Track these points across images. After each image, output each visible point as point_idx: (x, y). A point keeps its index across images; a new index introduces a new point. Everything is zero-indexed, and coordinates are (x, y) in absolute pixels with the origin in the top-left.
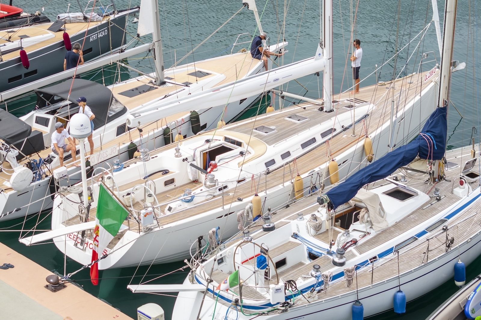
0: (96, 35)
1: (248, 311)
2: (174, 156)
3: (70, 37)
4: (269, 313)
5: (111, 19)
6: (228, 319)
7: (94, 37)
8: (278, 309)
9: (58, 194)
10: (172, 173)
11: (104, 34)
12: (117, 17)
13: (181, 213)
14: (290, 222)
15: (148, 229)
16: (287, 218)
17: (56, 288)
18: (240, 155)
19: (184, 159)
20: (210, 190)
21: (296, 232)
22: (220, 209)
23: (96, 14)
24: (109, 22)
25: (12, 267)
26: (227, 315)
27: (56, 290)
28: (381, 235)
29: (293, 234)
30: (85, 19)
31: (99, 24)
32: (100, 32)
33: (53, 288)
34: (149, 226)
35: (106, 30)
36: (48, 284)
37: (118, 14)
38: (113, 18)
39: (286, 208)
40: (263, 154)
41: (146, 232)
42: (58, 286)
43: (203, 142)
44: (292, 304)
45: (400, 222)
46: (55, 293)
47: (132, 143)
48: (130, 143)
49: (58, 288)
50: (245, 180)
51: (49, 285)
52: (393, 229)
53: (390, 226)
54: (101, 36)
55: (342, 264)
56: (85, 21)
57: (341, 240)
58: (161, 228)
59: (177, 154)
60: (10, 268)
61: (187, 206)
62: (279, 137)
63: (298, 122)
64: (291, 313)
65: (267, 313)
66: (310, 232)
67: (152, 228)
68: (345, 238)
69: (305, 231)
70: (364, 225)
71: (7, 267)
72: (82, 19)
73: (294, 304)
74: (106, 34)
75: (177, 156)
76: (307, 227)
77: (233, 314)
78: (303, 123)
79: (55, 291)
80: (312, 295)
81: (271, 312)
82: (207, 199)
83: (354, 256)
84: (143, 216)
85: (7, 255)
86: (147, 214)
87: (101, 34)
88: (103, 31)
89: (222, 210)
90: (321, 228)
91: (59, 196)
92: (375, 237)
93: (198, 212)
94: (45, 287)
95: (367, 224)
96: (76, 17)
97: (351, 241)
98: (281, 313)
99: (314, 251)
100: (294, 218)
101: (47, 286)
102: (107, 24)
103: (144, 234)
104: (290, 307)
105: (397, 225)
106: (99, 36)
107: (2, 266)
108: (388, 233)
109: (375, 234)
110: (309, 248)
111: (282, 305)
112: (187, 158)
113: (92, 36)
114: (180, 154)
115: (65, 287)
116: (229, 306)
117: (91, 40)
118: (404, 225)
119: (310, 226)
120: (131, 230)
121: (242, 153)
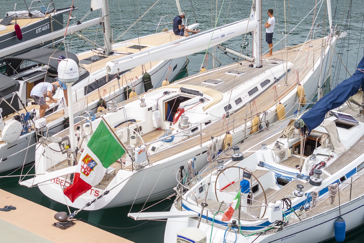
0: (41, 28)
1: (245, 232)
2: (140, 106)
3: (21, 28)
4: (266, 232)
5: (52, 15)
6: (227, 241)
7: (40, 30)
8: (274, 228)
9: (40, 144)
10: (139, 121)
11: (47, 28)
12: (57, 14)
13: (164, 152)
14: (255, 152)
15: (140, 167)
16: (251, 149)
17: (65, 225)
18: (200, 102)
19: (149, 108)
20: (185, 131)
21: (263, 161)
22: (198, 147)
23: (39, 11)
24: (50, 18)
25: (14, 208)
26: (225, 238)
27: (66, 227)
28: (342, 158)
29: (259, 163)
30: (30, 15)
31: (43, 19)
32: (43, 26)
33: (62, 225)
34: (141, 164)
35: (48, 25)
36: (57, 221)
37: (56, 12)
38: (54, 15)
39: (242, 143)
40: (221, 100)
41: (139, 169)
42: (67, 223)
43: (162, 94)
44: (286, 222)
45: (354, 146)
46: (65, 230)
47: (101, 99)
48: (99, 100)
49: (67, 225)
50: (210, 122)
51: (57, 223)
52: (350, 152)
53: (347, 149)
54: (44, 29)
55: (319, 184)
56: (30, 17)
57: (309, 164)
58: (151, 166)
59: (142, 104)
60: (12, 210)
61: (168, 145)
62: (228, 86)
63: (238, 75)
64: (286, 232)
65: (264, 232)
66: (275, 159)
67: (144, 165)
68: (313, 162)
69: (271, 159)
70: (326, 149)
71: (8, 209)
72: (28, 15)
73: (288, 222)
74: (48, 28)
75: (142, 106)
76: (273, 155)
77: (231, 236)
78: (243, 76)
79: (64, 228)
80: (302, 213)
81: (267, 231)
82: (183, 139)
83: (326, 177)
84: (138, 154)
85: (7, 198)
86: (141, 151)
87: (45, 28)
88: (46, 25)
89: (201, 147)
90: (285, 156)
91: (41, 146)
92: (338, 160)
93: (179, 151)
94: (53, 225)
95: (328, 148)
96: (23, 14)
97: (320, 164)
98: (277, 231)
99: (283, 176)
100: (258, 148)
101: (55, 224)
102: (49, 19)
103: (137, 171)
104: (285, 225)
105: (353, 149)
106: (43, 30)
107: (4, 208)
108: (348, 156)
109: (338, 157)
110: (278, 174)
111: (276, 224)
112: (151, 108)
113: (38, 29)
114: (144, 104)
115: (73, 224)
116: (226, 229)
117: (37, 32)
118: (358, 148)
119: (276, 154)
120: (123, 169)
121: (202, 101)
